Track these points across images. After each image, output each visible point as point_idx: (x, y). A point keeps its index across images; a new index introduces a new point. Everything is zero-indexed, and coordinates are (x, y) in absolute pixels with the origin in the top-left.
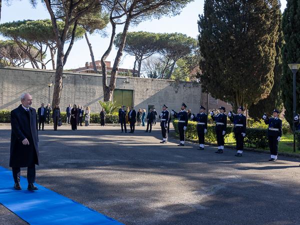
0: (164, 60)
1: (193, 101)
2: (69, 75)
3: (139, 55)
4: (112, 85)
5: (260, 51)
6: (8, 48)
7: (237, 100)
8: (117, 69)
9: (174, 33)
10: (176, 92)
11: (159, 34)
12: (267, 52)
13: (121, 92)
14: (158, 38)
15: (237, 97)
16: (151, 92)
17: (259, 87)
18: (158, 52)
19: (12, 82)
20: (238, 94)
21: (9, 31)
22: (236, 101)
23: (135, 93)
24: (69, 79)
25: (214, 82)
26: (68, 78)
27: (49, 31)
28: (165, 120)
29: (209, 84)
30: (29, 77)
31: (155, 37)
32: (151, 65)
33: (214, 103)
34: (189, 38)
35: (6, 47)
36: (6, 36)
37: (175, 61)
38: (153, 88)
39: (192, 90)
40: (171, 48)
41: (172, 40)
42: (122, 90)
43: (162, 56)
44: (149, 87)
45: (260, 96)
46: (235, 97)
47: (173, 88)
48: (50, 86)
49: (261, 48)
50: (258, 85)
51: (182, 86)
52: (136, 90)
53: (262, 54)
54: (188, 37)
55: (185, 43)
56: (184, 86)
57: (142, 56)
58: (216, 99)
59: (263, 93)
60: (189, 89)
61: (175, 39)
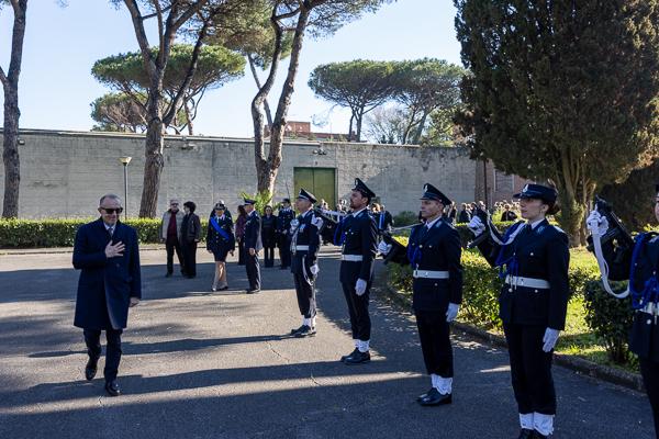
0: (406, 112)
1: (460, 186)
2: (204, 143)
3: (358, 105)
4: (273, 157)
5: (630, 33)
6: (123, 105)
7: (566, 173)
8: (283, 122)
9: (422, 59)
10: (425, 169)
11: (392, 64)
12: (651, 36)
13: (310, 172)
14: (391, 70)
15: (565, 165)
16: (373, 171)
17: (630, 134)
18: (394, 98)
19: (86, 161)
20: (569, 158)
21: (109, 70)
22: (561, 176)
23: (340, 175)
24: (201, 151)
25: (500, 130)
26: (199, 148)
27: (176, 64)
28: (305, 248)
29: (487, 136)
30: (120, 150)
31: (385, 68)
32: (384, 124)
33: (506, 188)
34: (452, 65)
35: (118, 104)
36: (103, 79)
37: (426, 113)
38: (377, 162)
39: (459, 163)
40: (418, 88)
41: (418, 73)
42: (312, 169)
43: (402, 106)
44: (369, 162)
45: (634, 161)
46: (560, 167)
47: (417, 161)
48: (125, 164)
49: (632, 24)
50: (627, 128)
51: (436, 155)
52: (341, 168)
53: (638, 43)
54: (449, 64)
55: (444, 77)
56: (442, 156)
57: (362, 107)
58: (508, 174)
59: (641, 151)
60: (451, 162)
61: (424, 70)
